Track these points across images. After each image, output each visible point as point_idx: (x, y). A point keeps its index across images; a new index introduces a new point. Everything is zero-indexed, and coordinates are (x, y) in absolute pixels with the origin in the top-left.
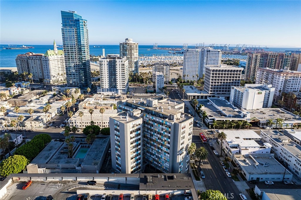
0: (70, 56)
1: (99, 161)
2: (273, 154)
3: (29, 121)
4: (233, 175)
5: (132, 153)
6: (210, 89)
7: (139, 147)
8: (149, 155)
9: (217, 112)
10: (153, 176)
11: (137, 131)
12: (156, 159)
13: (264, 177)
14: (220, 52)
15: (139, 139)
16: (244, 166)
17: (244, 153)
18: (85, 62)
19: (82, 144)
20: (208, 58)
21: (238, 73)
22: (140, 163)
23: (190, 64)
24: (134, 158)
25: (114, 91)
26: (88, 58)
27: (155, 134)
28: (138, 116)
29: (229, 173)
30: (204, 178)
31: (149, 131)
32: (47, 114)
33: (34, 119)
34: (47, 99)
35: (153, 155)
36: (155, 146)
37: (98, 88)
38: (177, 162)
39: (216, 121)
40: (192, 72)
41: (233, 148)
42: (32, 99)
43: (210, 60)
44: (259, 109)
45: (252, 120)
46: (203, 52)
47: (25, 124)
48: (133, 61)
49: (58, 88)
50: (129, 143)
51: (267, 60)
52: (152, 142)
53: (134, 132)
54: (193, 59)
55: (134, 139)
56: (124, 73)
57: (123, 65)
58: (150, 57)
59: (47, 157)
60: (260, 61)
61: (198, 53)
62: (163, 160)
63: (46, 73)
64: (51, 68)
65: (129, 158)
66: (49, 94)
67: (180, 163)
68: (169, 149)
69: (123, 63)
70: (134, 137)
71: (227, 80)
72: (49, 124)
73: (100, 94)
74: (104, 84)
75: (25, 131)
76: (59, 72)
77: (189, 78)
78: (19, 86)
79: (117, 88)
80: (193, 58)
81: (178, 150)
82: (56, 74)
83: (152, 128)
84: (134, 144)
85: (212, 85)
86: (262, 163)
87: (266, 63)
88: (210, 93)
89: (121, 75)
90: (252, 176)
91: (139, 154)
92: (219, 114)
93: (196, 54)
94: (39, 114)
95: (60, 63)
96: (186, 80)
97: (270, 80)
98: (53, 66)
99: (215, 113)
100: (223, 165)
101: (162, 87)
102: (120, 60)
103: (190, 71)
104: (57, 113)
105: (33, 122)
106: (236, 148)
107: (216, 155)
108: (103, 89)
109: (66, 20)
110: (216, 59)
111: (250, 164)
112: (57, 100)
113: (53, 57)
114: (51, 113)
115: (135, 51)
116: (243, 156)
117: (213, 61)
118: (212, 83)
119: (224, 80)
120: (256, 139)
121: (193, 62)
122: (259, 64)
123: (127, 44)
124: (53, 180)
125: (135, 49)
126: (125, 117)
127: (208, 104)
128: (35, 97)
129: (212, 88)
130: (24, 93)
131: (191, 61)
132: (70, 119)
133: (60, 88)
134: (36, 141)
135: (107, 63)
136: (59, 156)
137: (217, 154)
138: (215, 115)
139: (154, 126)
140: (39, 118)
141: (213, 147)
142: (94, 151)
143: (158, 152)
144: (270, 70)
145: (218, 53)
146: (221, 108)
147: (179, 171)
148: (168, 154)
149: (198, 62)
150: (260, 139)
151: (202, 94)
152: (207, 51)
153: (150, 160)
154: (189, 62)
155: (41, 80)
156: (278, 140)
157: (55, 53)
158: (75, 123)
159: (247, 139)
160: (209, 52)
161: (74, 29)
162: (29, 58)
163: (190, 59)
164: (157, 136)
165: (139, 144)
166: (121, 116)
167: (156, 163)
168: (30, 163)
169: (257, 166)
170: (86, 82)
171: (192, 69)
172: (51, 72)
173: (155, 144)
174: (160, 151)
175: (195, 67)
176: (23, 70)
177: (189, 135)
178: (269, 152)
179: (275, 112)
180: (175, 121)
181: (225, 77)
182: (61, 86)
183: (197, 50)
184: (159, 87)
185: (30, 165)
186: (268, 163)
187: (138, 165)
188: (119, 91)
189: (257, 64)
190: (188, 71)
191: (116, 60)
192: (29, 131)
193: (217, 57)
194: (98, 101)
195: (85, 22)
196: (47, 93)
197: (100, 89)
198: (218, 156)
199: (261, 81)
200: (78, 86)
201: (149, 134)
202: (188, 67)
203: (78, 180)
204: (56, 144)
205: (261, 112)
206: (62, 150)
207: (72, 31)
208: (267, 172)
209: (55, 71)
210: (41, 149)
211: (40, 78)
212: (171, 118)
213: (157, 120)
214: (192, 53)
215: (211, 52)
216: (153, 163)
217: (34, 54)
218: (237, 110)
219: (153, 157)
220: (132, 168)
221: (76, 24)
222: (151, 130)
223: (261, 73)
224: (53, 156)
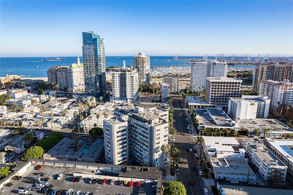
0: (89, 69)
1: (96, 155)
2: (247, 159)
3: (50, 122)
4: (204, 174)
5: (119, 149)
6: (210, 100)
7: (125, 145)
8: (135, 152)
9: (209, 120)
10: (132, 168)
11: (123, 131)
12: (140, 155)
13: (230, 176)
14: (225, 65)
15: (125, 138)
16: (217, 167)
17: (219, 156)
18: (101, 75)
19: (87, 142)
20: (214, 70)
21: (237, 85)
22: (126, 158)
23: (196, 76)
24: (121, 153)
25: (124, 100)
26: (103, 70)
27: (138, 135)
28: (126, 120)
29: (201, 172)
30: (178, 175)
31: (135, 133)
32: (64, 117)
33: (54, 121)
34: (67, 106)
35: (138, 152)
36: (138, 145)
37: (110, 97)
38: (154, 159)
39: (205, 128)
40: (199, 84)
41: (210, 151)
42: (56, 105)
43: (216, 72)
44: (252, 120)
45: (241, 129)
46: (210, 65)
47: (48, 125)
48: (145, 73)
49: (77, 96)
50: (116, 141)
51: (274, 72)
52: (137, 142)
53: (120, 132)
54: (199, 72)
55: (120, 138)
56: (133, 85)
57: (132, 77)
58: (167, 68)
59: (58, 150)
60: (266, 73)
61: (205, 66)
62: (144, 157)
63: (70, 83)
64: (74, 79)
65: (116, 153)
66: (70, 101)
67: (157, 159)
68: (147, 147)
69: (132, 75)
70: (120, 136)
71: (227, 91)
72: (65, 126)
73: (113, 102)
74: (116, 94)
75: (47, 130)
76: (81, 82)
77: (196, 89)
78: (48, 94)
79: (127, 98)
80: (199, 70)
81: (154, 148)
82: (78, 84)
83: (136, 130)
84: (120, 142)
85: (212, 96)
86: (232, 165)
87: (273, 75)
88: (211, 104)
89: (130, 86)
90: (219, 175)
91: (126, 150)
92: (210, 123)
93: (202, 66)
94: (58, 117)
95: (82, 75)
96: (193, 91)
97: (271, 92)
98: (76, 77)
99: (208, 121)
100: (199, 165)
101: (167, 97)
102: (130, 73)
103: (197, 82)
104: (73, 117)
105: (53, 123)
106: (214, 151)
107: (196, 157)
108: (115, 98)
109: (86, 39)
110: (221, 71)
111: (221, 166)
112: (75, 106)
113: (76, 69)
114: (68, 117)
115: (147, 64)
116: (219, 159)
117: (218, 73)
118: (212, 94)
119: (224, 91)
120: (235, 145)
121: (199, 74)
122: (266, 76)
123: (140, 58)
124: (59, 165)
125: (147, 62)
126: (115, 120)
127: (205, 113)
128: (58, 104)
129: (212, 99)
130: (51, 100)
131: (198, 73)
132: (81, 122)
133: (79, 96)
134: (51, 137)
135: (119, 75)
136: (67, 149)
137: (198, 156)
138: (207, 123)
139: (137, 129)
140: (58, 120)
141: (197, 150)
142: (94, 148)
143: (141, 150)
144: (271, 82)
145: (223, 65)
146: (214, 117)
147: (156, 166)
148: (147, 151)
149: (204, 74)
150: (238, 145)
151: (203, 105)
152: (213, 64)
153: (136, 156)
154: (196, 74)
155: (66, 89)
156: (254, 147)
157: (78, 66)
158: (85, 125)
159: (226, 145)
160: (215, 65)
161: (92, 46)
162: (57, 71)
163: (197, 72)
164: (140, 137)
165: (125, 143)
166: (112, 120)
167: (140, 159)
168: (45, 153)
169: (227, 167)
170: (101, 92)
171: (199, 81)
172: (74, 82)
173: (139, 143)
174: (142, 149)
175: (202, 78)
176: (53, 80)
177: (164, 137)
178: (244, 157)
179: (268, 122)
180: (153, 124)
181: (224, 89)
182: (81, 95)
183: (203, 63)
184: (164, 97)
185: (46, 154)
186: (237, 166)
187: (124, 159)
188: (129, 100)
189: (264, 76)
190: (195, 82)
191: (126, 73)
192: (50, 130)
193: (223, 69)
194: (107, 108)
195: (102, 40)
196: (68, 100)
197: (112, 97)
198: (198, 158)
199: (263, 93)
200: (94, 95)
201: (135, 135)
202: (195, 78)
203: (76, 167)
204: (67, 141)
205: (253, 122)
206: (70, 145)
207: (91, 48)
208: (234, 172)
209: (78, 81)
210: (55, 143)
211: (65, 87)
212: (150, 122)
213: (139, 123)
214: (199, 66)
215: (216, 65)
216: (138, 159)
217: (61, 67)
218: (229, 119)
219: (138, 154)
220: (119, 161)
221: (94, 42)
222: (136, 132)
223: (263, 85)
224: (63, 149)
